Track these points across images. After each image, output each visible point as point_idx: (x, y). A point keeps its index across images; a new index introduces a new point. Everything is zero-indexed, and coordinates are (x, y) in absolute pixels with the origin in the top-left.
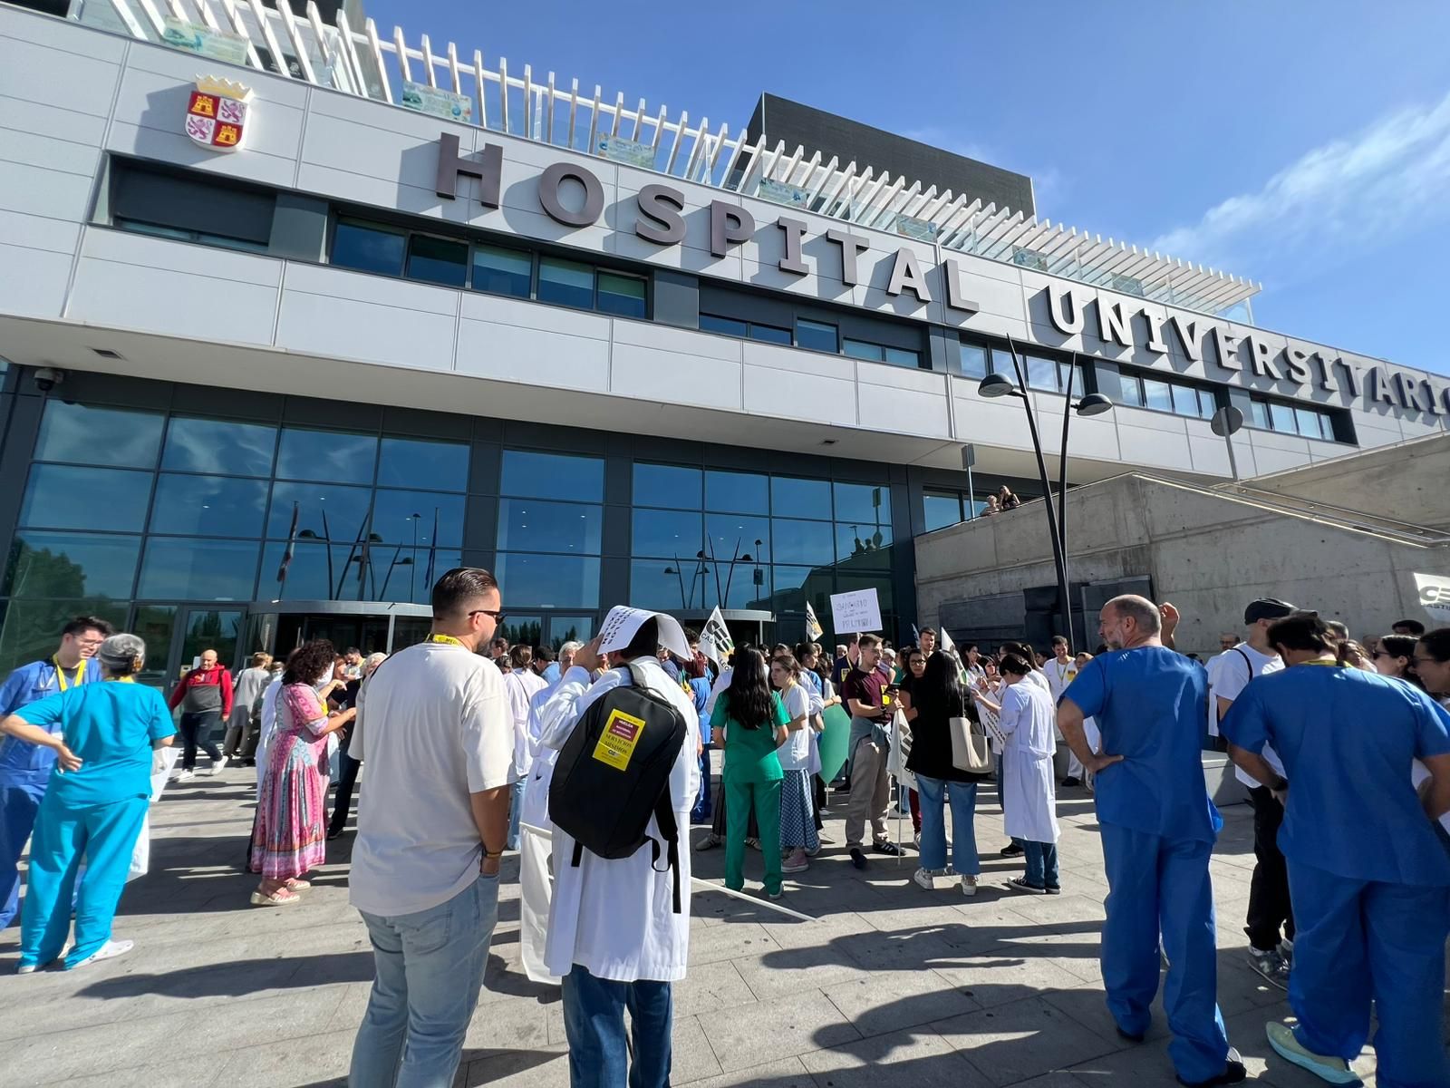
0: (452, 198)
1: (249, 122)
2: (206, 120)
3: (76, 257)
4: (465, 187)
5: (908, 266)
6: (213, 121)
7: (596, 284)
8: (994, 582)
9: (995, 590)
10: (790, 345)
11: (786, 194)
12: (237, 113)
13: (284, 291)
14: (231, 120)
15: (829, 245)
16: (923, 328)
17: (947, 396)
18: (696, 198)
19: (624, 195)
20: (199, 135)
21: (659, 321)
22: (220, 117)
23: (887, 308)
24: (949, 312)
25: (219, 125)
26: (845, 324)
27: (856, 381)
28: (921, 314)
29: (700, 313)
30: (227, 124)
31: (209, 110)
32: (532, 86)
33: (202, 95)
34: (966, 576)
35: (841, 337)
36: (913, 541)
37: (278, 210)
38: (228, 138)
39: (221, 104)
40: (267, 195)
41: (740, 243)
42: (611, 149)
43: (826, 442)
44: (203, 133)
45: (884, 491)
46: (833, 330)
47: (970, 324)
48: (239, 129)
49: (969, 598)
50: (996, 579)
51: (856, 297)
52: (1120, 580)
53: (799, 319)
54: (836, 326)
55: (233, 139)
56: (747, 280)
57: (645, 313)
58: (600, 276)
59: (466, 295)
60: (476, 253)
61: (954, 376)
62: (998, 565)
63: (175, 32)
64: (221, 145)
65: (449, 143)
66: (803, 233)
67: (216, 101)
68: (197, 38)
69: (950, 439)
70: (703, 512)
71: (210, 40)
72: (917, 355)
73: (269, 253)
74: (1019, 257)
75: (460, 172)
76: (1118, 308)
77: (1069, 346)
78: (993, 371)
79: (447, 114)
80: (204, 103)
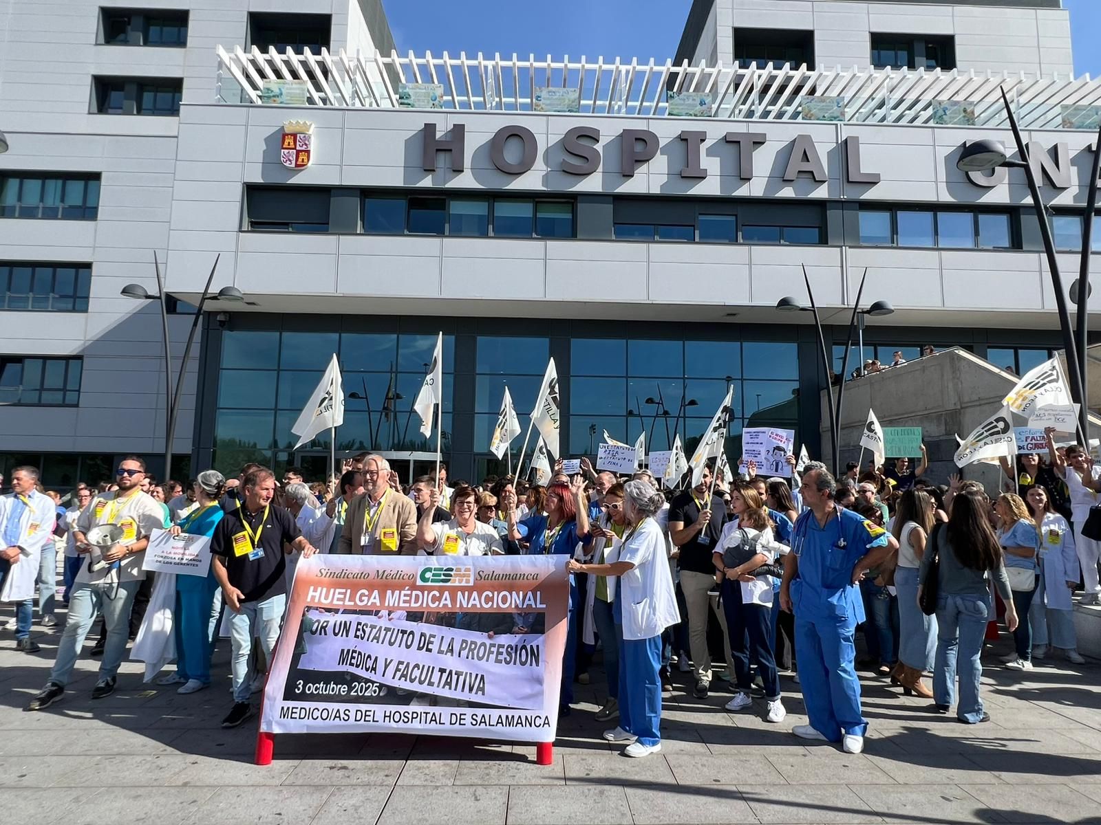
0: (434, 171)
1: (313, 148)
2: (291, 151)
3: (236, 252)
4: (442, 161)
5: (805, 152)
6: (295, 151)
7: (535, 211)
10: (692, 241)
11: (693, 102)
12: (307, 142)
13: (339, 255)
14: (304, 148)
15: (728, 145)
16: (821, 204)
17: (842, 267)
18: (609, 130)
19: (554, 139)
20: (288, 162)
21: (581, 237)
22: (298, 148)
23: (787, 192)
24: (848, 187)
25: (298, 152)
26: (744, 213)
27: (750, 265)
28: (821, 193)
29: (614, 224)
30: (302, 151)
31: (292, 145)
32: (484, 63)
33: (288, 135)
35: (740, 226)
36: (819, 393)
37: (332, 199)
38: (303, 160)
39: (298, 138)
40: (323, 192)
41: (648, 160)
42: (544, 99)
43: (728, 315)
44: (290, 161)
45: (792, 346)
46: (733, 218)
47: (871, 194)
48: (308, 152)
51: (756, 188)
52: (941, 438)
53: (700, 214)
54: (736, 216)
55: (306, 160)
56: (655, 190)
57: (572, 233)
58: (538, 205)
59: (445, 240)
60: (451, 202)
61: (850, 247)
63: (268, 89)
64: (300, 166)
65: (430, 129)
66: (703, 141)
67: (295, 135)
68: (280, 89)
69: (843, 306)
70: (627, 377)
71: (287, 89)
72: (817, 229)
73: (330, 232)
74: (941, 112)
75: (437, 150)
76: (1055, 148)
77: (989, 198)
78: (897, 234)
79: (428, 102)
80: (289, 140)
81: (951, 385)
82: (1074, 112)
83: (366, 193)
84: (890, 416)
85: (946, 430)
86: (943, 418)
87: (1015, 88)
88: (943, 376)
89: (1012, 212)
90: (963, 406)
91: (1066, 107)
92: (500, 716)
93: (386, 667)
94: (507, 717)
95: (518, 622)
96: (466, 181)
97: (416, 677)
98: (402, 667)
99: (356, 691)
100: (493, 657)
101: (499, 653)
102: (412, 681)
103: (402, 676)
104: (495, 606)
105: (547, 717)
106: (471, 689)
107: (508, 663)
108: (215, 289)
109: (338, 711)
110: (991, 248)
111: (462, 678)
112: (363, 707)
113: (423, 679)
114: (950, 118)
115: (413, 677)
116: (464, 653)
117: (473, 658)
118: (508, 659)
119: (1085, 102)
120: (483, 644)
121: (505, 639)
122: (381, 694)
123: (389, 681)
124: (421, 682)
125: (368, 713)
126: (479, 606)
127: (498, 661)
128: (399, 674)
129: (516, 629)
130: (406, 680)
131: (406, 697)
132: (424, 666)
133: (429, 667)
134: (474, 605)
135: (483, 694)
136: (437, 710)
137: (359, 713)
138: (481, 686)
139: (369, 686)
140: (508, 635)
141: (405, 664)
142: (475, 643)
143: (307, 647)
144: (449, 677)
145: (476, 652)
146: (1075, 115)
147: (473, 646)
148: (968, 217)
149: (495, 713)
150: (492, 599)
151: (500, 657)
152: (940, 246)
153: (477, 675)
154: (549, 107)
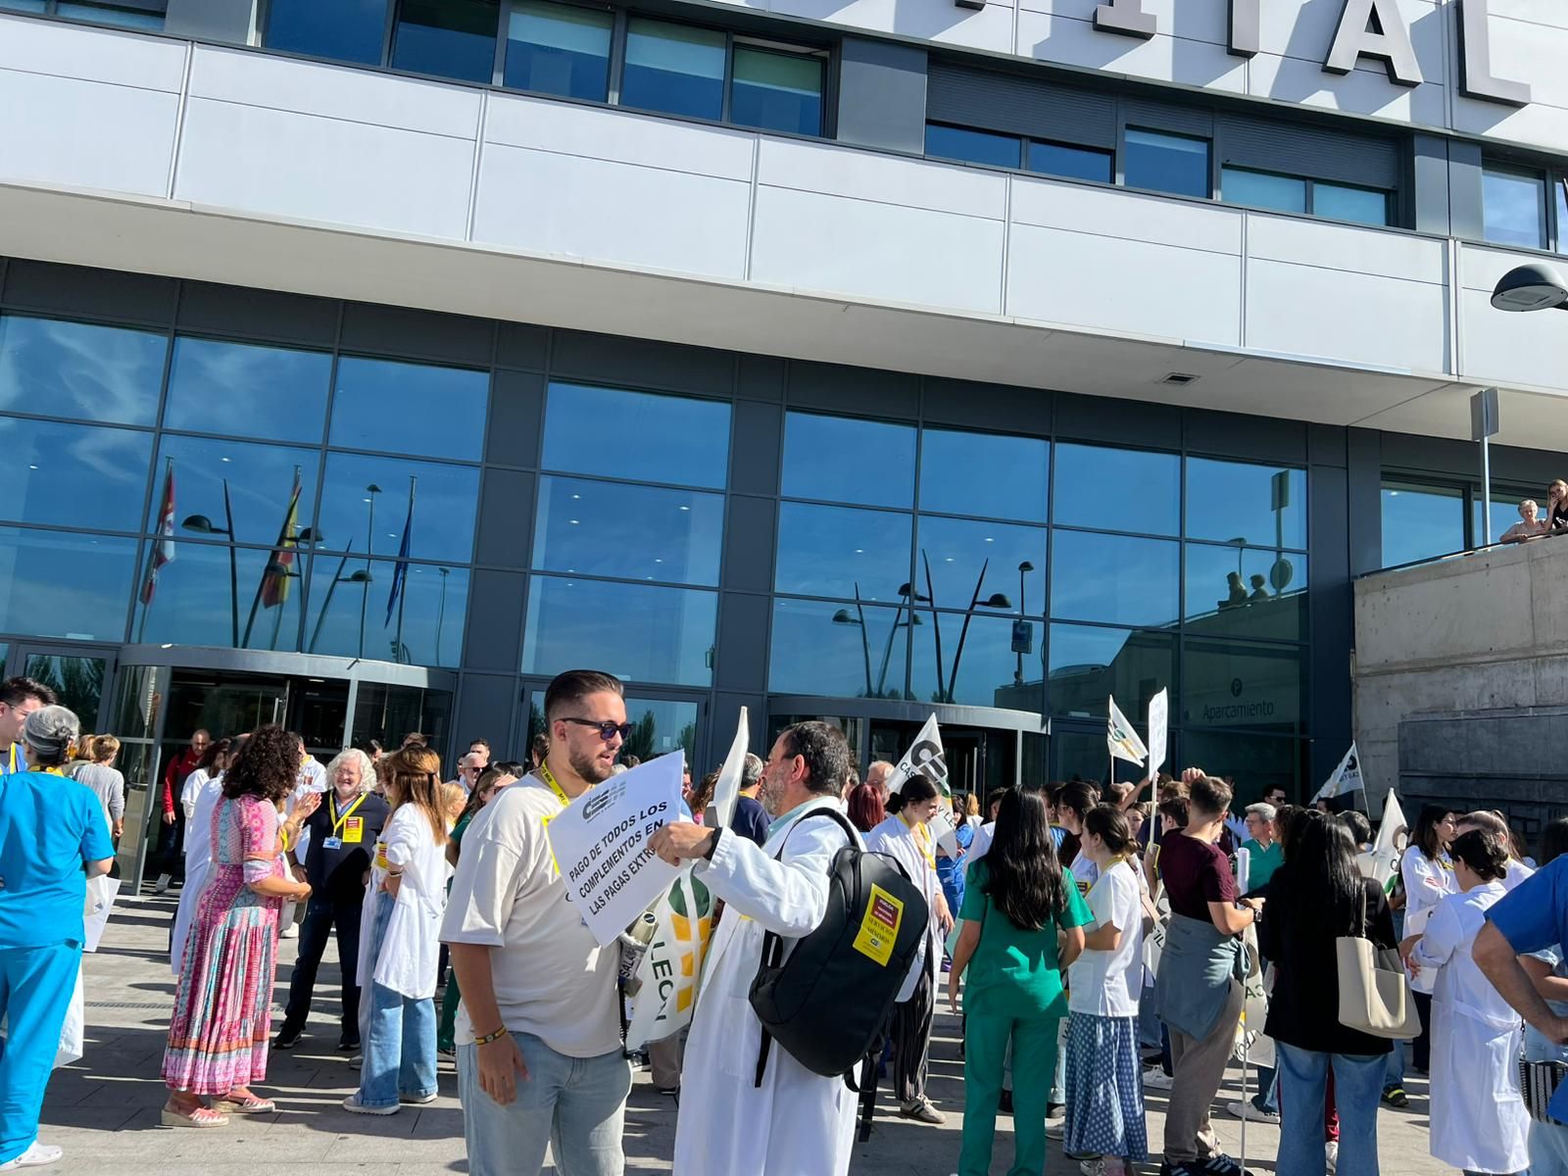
5: (1374, 10)
7: (731, 68)
8: (1525, 682)
9: (1526, 697)
10: (1109, 183)
13: (189, 98)
16: (1400, 141)
17: (1446, 286)
21: (849, 142)
23: (1323, 100)
24: (1461, 106)
26: (1229, 137)
27: (1244, 257)
28: (1397, 111)
29: (929, 122)
34: (1464, 665)
35: (1217, 165)
36: (1352, 586)
43: (1174, 378)
45: (1296, 479)
46: (1198, 149)
47: (1508, 130)
49: (1467, 712)
50: (1531, 676)
51: (1262, 79)
53: (1129, 127)
54: (1209, 141)
56: (1026, 52)
57: (821, 124)
58: (738, 52)
59: (493, 100)
60: (513, 16)
61: (1464, 243)
62: (1534, 646)
69: (1446, 377)
70: (915, 513)
72: (1389, 197)
73: (170, 33)
78: (1555, 228)
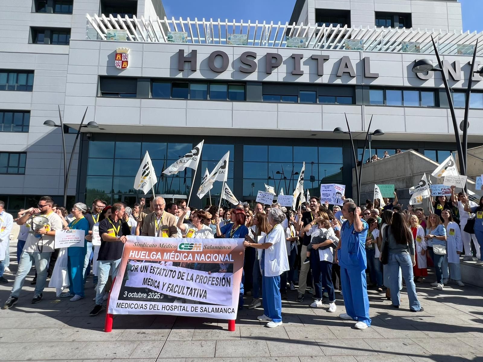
0: (183, 70)
2: (119, 61)
3: (95, 106)
4: (187, 66)
5: (346, 64)
6: (121, 61)
7: (228, 89)
10: (296, 102)
11: (298, 41)
12: (127, 57)
13: (141, 108)
14: (125, 60)
15: (313, 60)
16: (353, 87)
17: (362, 114)
18: (260, 53)
19: (236, 57)
20: (118, 66)
21: (248, 100)
22: (123, 60)
23: (339, 81)
24: (365, 80)
25: (123, 62)
26: (320, 90)
27: (322, 113)
29: (263, 95)
30: (124, 61)
31: (120, 59)
32: (205, 23)
33: (118, 54)
34: (366, 184)
35: (317, 95)
37: (138, 83)
38: (125, 65)
39: (123, 55)
40: (134, 80)
41: (278, 67)
42: (232, 39)
44: (119, 65)
45: (340, 149)
46: (315, 93)
47: (375, 83)
48: (127, 62)
51: (325, 79)
52: (403, 189)
53: (300, 91)
54: (316, 91)
56: (281, 80)
57: (244, 99)
58: (229, 86)
59: (188, 101)
60: (191, 85)
61: (366, 106)
63: (109, 33)
64: (124, 68)
65: (181, 52)
66: (302, 58)
68: (114, 33)
69: (362, 131)
70: (268, 162)
71: (118, 33)
72: (351, 98)
73: (137, 97)
74: (405, 47)
75: (185, 61)
76: (454, 63)
77: (425, 85)
78: (386, 100)
79: (181, 40)
80: (119, 56)
81: (408, 166)
82: (462, 47)
83: (153, 80)
84: (382, 180)
85: (406, 185)
86: (405, 181)
87: (437, 37)
88: (405, 162)
89: (436, 91)
90: (414, 175)
91: (459, 45)
92: (213, 308)
93: (164, 286)
94: (216, 308)
95: (222, 267)
96: (197, 75)
97: (177, 291)
98: (170, 286)
99: (150, 296)
100: (210, 282)
101: (213, 281)
102: (175, 292)
103: (171, 290)
104: (212, 260)
105: (233, 309)
106: (200, 296)
107: (217, 285)
108: (85, 122)
109: (142, 305)
110: (426, 106)
111: (196, 291)
112: (153, 303)
113: (179, 291)
114: (410, 49)
115: (175, 291)
116: (198, 281)
117: (201, 283)
118: (217, 283)
119: (467, 43)
120: (206, 277)
121: (215, 275)
122: (161, 298)
123: (165, 292)
124: (179, 293)
125: (155, 306)
126: (204, 260)
127: (212, 284)
128: (169, 289)
129: (220, 270)
130: (172, 292)
131: (172, 299)
132: (180, 286)
133: (182, 286)
134: (202, 260)
135: (206, 298)
136: (185, 305)
137: (151, 306)
138: (205, 295)
139: (156, 294)
140: (217, 273)
141: (172, 285)
142: (203, 276)
143: (129, 277)
144: (191, 291)
145: (203, 280)
146: (463, 49)
147: (202, 278)
148: (417, 93)
149: (211, 307)
150: (210, 257)
151: (213, 283)
152: (404, 106)
153: (203, 290)
154: (234, 43)
